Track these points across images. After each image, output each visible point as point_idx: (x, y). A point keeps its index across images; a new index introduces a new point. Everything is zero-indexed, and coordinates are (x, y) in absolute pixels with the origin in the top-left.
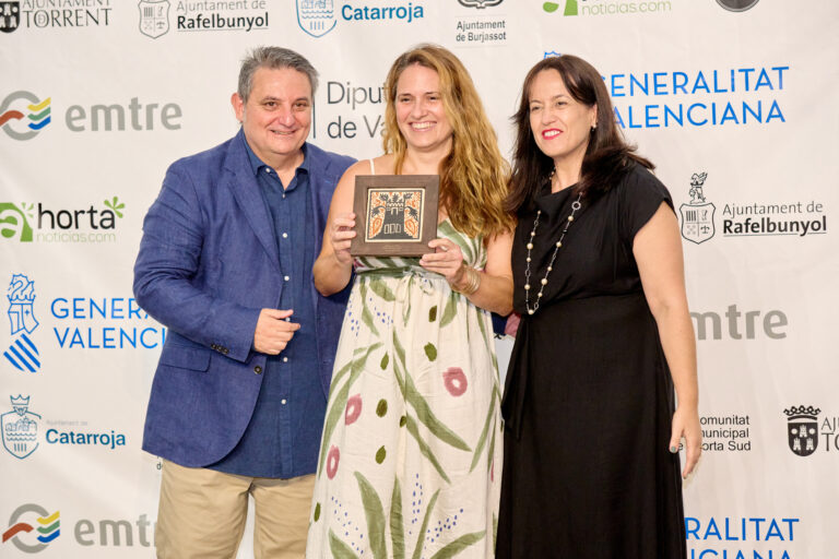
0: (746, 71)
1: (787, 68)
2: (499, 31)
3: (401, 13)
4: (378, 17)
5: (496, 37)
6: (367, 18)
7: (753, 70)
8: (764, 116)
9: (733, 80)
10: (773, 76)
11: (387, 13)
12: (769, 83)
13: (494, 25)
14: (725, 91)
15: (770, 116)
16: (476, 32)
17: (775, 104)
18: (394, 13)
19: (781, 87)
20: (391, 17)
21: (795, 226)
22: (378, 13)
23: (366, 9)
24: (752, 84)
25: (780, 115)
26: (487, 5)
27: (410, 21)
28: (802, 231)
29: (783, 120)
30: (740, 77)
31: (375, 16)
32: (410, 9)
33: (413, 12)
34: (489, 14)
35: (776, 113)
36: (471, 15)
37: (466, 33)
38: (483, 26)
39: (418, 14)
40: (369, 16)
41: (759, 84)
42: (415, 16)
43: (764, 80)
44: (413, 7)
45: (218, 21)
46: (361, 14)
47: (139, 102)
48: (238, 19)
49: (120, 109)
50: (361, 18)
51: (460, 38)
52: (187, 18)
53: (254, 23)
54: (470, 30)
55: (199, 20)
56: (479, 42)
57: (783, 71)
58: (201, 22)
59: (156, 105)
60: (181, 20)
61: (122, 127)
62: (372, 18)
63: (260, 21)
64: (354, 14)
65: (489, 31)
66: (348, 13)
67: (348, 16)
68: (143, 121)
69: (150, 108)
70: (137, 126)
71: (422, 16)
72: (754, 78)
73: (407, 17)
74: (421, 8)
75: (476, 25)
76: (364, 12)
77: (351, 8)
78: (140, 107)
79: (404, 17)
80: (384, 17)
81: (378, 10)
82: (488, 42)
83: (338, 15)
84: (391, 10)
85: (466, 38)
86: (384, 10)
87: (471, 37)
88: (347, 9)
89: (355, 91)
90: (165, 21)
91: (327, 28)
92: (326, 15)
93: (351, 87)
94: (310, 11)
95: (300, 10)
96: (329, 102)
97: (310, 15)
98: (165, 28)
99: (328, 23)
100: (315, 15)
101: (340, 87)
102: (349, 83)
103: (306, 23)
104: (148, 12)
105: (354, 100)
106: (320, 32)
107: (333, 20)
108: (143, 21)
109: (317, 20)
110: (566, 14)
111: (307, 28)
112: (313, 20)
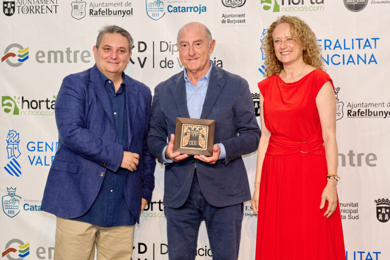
0: (359, 40)
1: (379, 39)
2: (242, 19)
3: (196, 9)
4: (185, 11)
5: (240, 21)
6: (179, 12)
7: (362, 39)
8: (368, 61)
9: (353, 44)
10: (372, 42)
11: (189, 9)
12: (370, 46)
13: (240, 16)
14: (349, 49)
15: (370, 61)
16: (231, 19)
17: (373, 56)
18: (192, 9)
19: (375, 48)
20: (191, 11)
21: (381, 113)
23: (179, 7)
24: (362, 46)
25: (375, 61)
26: (236, 6)
27: (200, 13)
28: (384, 116)
29: (376, 63)
30: (356, 43)
31: (183, 11)
32: (200, 7)
33: (201, 9)
34: (237, 11)
35: (373, 60)
36: (229, 11)
37: (226, 19)
38: (235, 16)
39: (204, 10)
40: (180, 10)
41: (365, 46)
42: (202, 11)
43: (367, 44)
44: (201, 6)
45: (109, 11)
46: (176, 10)
47: (70, 50)
48: (118, 11)
49: (61, 53)
50: (177, 11)
51: (224, 22)
52: (94, 10)
53: (126, 13)
54: (228, 18)
55: (100, 11)
56: (232, 24)
57: (377, 40)
58: (101, 12)
59: (78, 51)
60: (91, 11)
61: (62, 61)
62: (182, 11)
63: (128, 12)
64: (173, 9)
65: (237, 19)
66: (170, 9)
67: (170, 11)
68: (72, 58)
69: (76, 52)
70: (69, 61)
71: (205, 11)
72: (363, 43)
73: (199, 12)
74: (205, 7)
75: (231, 16)
76: (178, 9)
77: (172, 7)
78: (71, 52)
79: (197, 11)
80: (187, 11)
81: (185, 8)
82: (237, 24)
83: (165, 10)
84: (191, 8)
85: (227, 21)
86: (187, 8)
87: (229, 21)
88: (170, 7)
89: (173, 46)
90: (84, 11)
91: (160, 16)
92: (160, 10)
93: (171, 44)
94: (153, 8)
95: (148, 7)
96: (161, 51)
97: (152, 10)
98: (84, 15)
99: (161, 14)
100: (155, 10)
101: (166, 44)
102: (170, 42)
103: (150, 14)
104: (76, 7)
105: (173, 50)
106: (158, 18)
107: (163, 12)
108: (73, 11)
109: (156, 12)
110: (274, 11)
111: (151, 16)
112: (154, 12)
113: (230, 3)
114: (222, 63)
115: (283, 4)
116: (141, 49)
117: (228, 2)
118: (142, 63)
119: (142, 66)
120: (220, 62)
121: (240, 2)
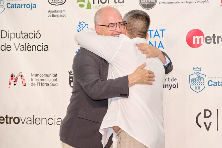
1: (165, 30)
2: (63, 14)
3: (28, 6)
4: (20, 8)
5: (62, 16)
6: (16, 8)
7: (153, 30)
8: (157, 47)
10: (160, 33)
11: (23, 6)
12: (158, 35)
13: (61, 11)
15: (159, 47)
16: (55, 14)
17: (161, 43)
18: (26, 6)
19: (163, 37)
20: (24, 8)
21: (167, 86)
22: (20, 6)
23: (15, 5)
24: (153, 35)
26: (59, 4)
27: (31, 9)
28: (169, 88)
29: (163, 48)
31: (19, 7)
32: (31, 5)
33: (32, 6)
34: (60, 8)
35: (161, 46)
36: (53, 8)
37: (51, 14)
38: (57, 12)
39: (34, 7)
41: (155, 35)
42: (33, 7)
44: (33, 4)
50: (14, 8)
51: (49, 16)
54: (53, 13)
56: (56, 17)
57: (163, 31)
64: (11, 6)
65: (60, 14)
66: (9, 6)
71: (35, 7)
72: (153, 33)
73: (30, 8)
74: (35, 5)
75: (55, 11)
77: (10, 4)
80: (22, 8)
82: (59, 18)
83: (5, 6)
84: (25, 5)
87: (53, 16)
89: (11, 34)
91: (1, 11)
92: (1, 6)
96: (2, 38)
102: (9, 31)
105: (11, 37)
107: (3, 8)
110: (87, 8)
113: (54, 2)
114: (48, 47)
115: (94, 3)
117: (53, 1)
120: (47, 47)
121: (62, 1)
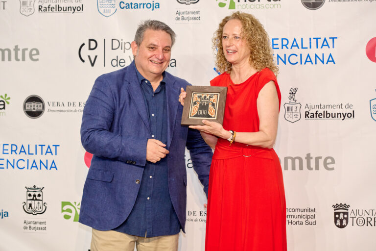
0: (317, 39)
2: (197, 16)
3: (149, 6)
4: (137, 8)
5: (195, 19)
6: (132, 8)
7: (320, 38)
8: (325, 61)
9: (310, 43)
10: (330, 42)
11: (142, 6)
12: (328, 45)
13: (194, 13)
14: (307, 48)
15: (328, 61)
16: (185, 16)
17: (331, 55)
18: (145, 6)
19: (333, 47)
20: (143, 8)
21: (339, 115)
22: (137, 6)
23: (131, 4)
24: (320, 44)
25: (333, 61)
26: (191, 3)
27: (153, 10)
28: (342, 117)
29: (334, 63)
30: (314, 42)
31: (136, 7)
32: (153, 4)
33: (155, 5)
34: (192, 7)
35: (331, 60)
36: (183, 8)
37: (180, 17)
38: (189, 13)
39: (157, 7)
40: (133, 7)
41: (323, 45)
43: (325, 43)
44: (155, 3)
45: (59, 8)
46: (129, 6)
47: (19, 48)
48: (69, 8)
49: (9, 50)
50: (129, 8)
51: (177, 19)
52: (43, 7)
53: (76, 10)
54: (182, 15)
55: (49, 7)
56: (187, 21)
57: (335, 39)
58: (50, 9)
59: (27, 49)
60: (40, 7)
61: (10, 59)
62: (134, 8)
63: (79, 9)
64: (125, 6)
65: (192, 16)
66: (122, 5)
67: (122, 7)
68: (20, 56)
69: (24, 50)
70: (17, 59)
71: (159, 7)
72: (320, 42)
73: (152, 8)
74: (159, 4)
75: (185, 12)
76: (130, 5)
77: (124, 3)
78: (19, 50)
79: (150, 8)
80: (140, 8)
81: (137, 4)
82: (191, 21)
83: (117, 6)
84: (144, 4)
85: (181, 19)
86: (140, 4)
87: (183, 18)
88: (122, 4)
89: (125, 44)
90: (33, 8)
91: (112, 13)
92: (111, 6)
93: (123, 42)
94: (104, 4)
95: (99, 3)
96: (112, 49)
97: (104, 6)
98: (32, 11)
99: (113, 10)
100: (106, 6)
101: (117, 42)
102: (122, 40)
103: (101, 10)
104: (24, 3)
105: (125, 48)
106: (109, 14)
107: (115, 9)
108: (22, 8)
109: (107, 9)
110: (229, 8)
111: (102, 12)
112: (105, 8)
115: (239, 1)
116: (92, 47)
118: (93, 61)
119: (93, 65)
120: (174, 61)
